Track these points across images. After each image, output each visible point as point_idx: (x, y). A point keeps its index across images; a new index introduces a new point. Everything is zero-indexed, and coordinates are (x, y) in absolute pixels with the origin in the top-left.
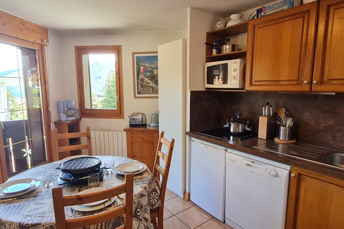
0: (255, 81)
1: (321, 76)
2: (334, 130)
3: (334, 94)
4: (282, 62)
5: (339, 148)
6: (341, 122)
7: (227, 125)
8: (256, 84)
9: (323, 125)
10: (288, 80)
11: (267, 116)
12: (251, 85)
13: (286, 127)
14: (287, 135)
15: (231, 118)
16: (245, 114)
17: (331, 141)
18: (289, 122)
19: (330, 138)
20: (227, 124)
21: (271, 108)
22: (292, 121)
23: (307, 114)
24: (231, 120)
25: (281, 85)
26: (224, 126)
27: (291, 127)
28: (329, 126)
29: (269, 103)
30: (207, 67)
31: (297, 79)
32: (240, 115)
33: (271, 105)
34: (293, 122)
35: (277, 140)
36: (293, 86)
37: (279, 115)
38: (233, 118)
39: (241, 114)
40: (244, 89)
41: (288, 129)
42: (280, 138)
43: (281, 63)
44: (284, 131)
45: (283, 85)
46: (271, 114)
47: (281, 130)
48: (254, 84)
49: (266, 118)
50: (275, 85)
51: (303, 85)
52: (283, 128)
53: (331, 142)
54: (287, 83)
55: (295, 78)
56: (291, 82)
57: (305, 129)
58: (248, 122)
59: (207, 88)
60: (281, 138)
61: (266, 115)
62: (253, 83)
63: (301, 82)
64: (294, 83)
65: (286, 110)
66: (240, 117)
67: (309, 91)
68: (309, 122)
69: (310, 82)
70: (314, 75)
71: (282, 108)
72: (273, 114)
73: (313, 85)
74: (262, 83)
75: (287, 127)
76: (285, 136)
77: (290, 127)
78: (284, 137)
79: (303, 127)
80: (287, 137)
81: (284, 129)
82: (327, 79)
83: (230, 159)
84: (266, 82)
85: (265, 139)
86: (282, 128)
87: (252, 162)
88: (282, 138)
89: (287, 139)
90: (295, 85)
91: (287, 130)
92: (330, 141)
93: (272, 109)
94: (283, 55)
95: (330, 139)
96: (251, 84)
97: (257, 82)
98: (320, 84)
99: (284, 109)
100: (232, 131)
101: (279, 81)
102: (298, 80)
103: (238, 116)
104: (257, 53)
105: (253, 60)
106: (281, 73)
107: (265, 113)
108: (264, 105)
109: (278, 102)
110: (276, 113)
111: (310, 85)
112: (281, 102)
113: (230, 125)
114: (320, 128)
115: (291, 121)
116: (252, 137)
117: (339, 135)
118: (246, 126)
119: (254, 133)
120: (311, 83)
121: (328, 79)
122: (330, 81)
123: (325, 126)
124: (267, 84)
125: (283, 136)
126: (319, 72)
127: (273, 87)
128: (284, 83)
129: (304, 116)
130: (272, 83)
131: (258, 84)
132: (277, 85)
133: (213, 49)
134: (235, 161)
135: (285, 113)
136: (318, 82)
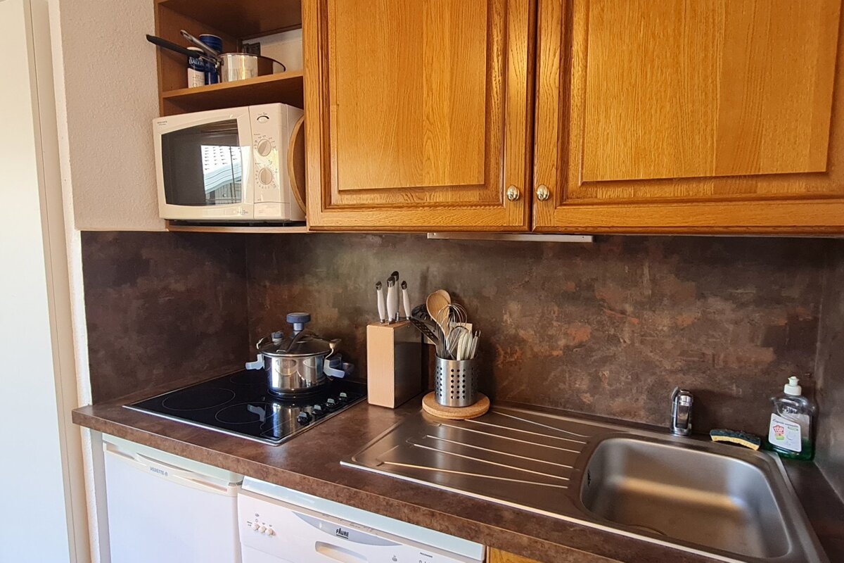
0: (340, 192)
1: (562, 169)
2: (593, 359)
3: (589, 239)
4: (428, 119)
5: (611, 414)
6: (612, 332)
7: (258, 364)
8: (345, 202)
9: (562, 343)
10: (453, 188)
11: (393, 322)
12: (325, 208)
13: (456, 358)
14: (461, 389)
15: (273, 334)
16: (327, 314)
17: (588, 395)
18: (465, 342)
19: (583, 383)
20: (260, 357)
21: (404, 292)
22: (473, 337)
23: (514, 306)
24: (274, 340)
25: (430, 207)
26: (250, 366)
27: (472, 357)
28: (580, 345)
29: (396, 274)
30: (164, 136)
31: (483, 183)
32: (306, 321)
33: (404, 283)
34: (476, 338)
35: (432, 410)
36: (469, 212)
37: (432, 317)
38: (279, 333)
39: (308, 318)
40: (303, 223)
41: (461, 368)
42: (439, 399)
43: (426, 123)
44: (452, 373)
45: (435, 206)
46: (408, 315)
47: (442, 371)
48: (339, 203)
49: (391, 330)
50: (409, 207)
51: (502, 205)
52: (448, 364)
53: (587, 398)
54: (449, 197)
55: (476, 178)
56: (461, 193)
57: (513, 360)
58: (331, 346)
59: (172, 222)
60: (443, 401)
61: (390, 320)
62: (333, 202)
63: (497, 195)
64: (473, 196)
65: (455, 297)
66: (303, 327)
67: (526, 228)
68: (522, 333)
69: (527, 193)
70: (536, 169)
71: (440, 289)
72: (413, 313)
73: (535, 206)
74: (366, 199)
75: (458, 359)
76: (455, 392)
77: (469, 358)
78: (451, 395)
79: (506, 353)
80: (461, 395)
81: (451, 369)
82: (580, 184)
83: (253, 526)
84: (377, 195)
85: (393, 407)
86: (443, 362)
87: (339, 531)
88: (447, 401)
89: (462, 402)
90: (476, 206)
91: (458, 371)
92: (586, 395)
93: (409, 296)
94: (430, 89)
95: (584, 387)
96: (327, 204)
97: (349, 196)
98: (558, 204)
99: (446, 294)
100: (276, 383)
101: (422, 189)
102: (485, 186)
103: (297, 327)
104: (340, 80)
105: (326, 110)
106: (429, 159)
107: (386, 313)
108: (379, 284)
109: (428, 268)
110: (421, 310)
111: (527, 207)
112: (436, 269)
113: (267, 361)
114: (555, 353)
115: (471, 335)
116: (348, 401)
117: (607, 373)
118: (327, 362)
119: (355, 386)
120: (529, 196)
121: (583, 184)
122: (591, 190)
123: (567, 347)
124: (384, 202)
125: (447, 394)
126: (554, 154)
127: (405, 212)
128: (439, 197)
129: (505, 317)
130: (400, 199)
131: (351, 203)
132: (416, 206)
133: (189, 69)
134: (273, 533)
135: (451, 310)
136: (551, 196)
